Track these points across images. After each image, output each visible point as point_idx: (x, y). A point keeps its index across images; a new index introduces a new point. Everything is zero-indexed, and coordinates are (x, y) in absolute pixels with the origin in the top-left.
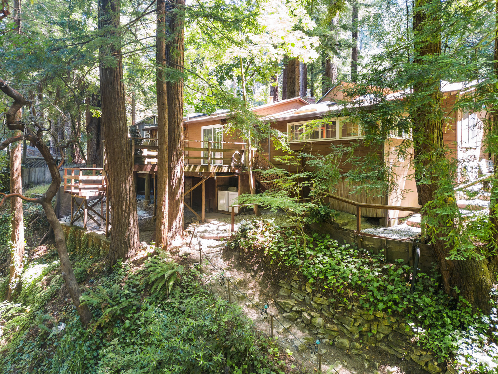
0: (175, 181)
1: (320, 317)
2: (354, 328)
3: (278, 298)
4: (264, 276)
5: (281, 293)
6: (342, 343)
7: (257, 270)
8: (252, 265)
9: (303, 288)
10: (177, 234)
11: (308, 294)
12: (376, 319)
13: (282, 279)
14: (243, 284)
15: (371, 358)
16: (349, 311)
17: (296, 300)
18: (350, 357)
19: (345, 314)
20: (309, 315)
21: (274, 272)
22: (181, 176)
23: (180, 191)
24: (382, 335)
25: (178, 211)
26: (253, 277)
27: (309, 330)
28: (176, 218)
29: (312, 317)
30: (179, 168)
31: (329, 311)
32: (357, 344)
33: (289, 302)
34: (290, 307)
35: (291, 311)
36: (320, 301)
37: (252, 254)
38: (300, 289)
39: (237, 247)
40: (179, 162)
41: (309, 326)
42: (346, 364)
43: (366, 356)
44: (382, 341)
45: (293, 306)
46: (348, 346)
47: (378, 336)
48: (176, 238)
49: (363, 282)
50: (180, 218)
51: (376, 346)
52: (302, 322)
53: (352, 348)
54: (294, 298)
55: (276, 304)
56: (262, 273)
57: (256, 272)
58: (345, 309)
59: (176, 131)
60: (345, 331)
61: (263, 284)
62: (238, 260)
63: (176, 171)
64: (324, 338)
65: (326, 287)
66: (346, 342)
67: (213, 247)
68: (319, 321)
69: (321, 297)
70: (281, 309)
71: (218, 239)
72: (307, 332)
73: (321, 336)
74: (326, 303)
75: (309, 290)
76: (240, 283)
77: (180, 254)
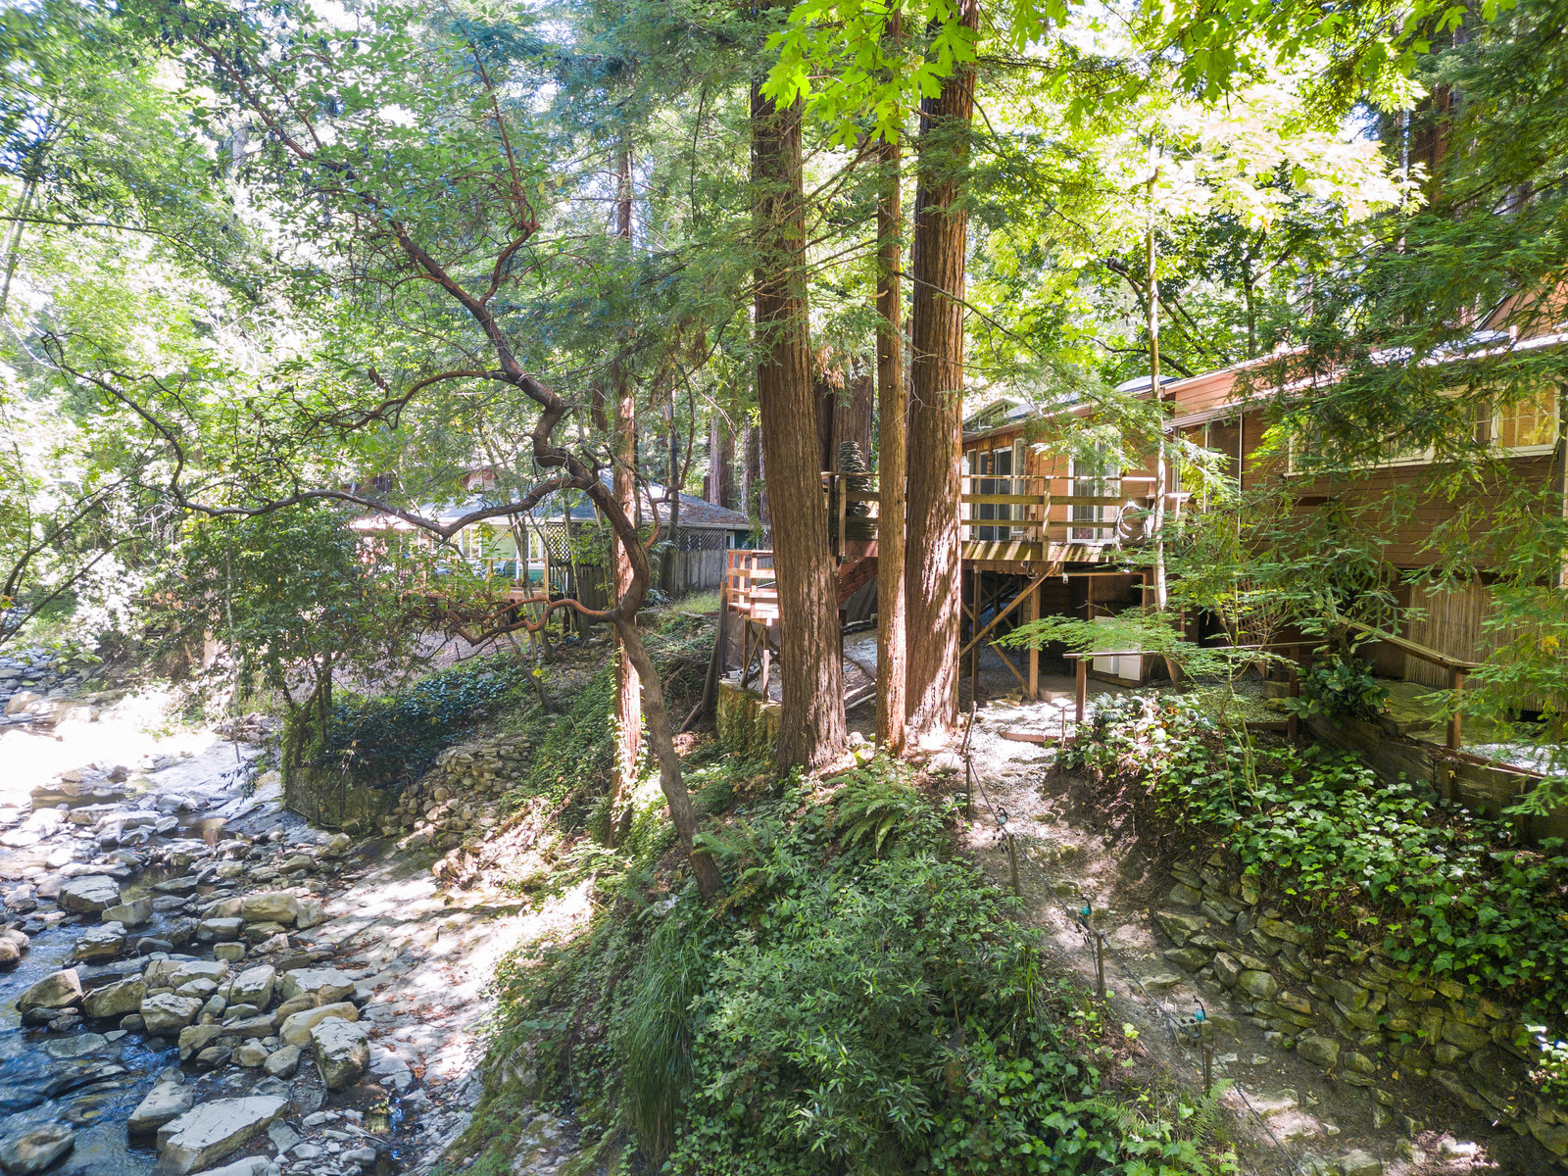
0: (931, 584)
1: (1267, 971)
2: (1364, 1015)
3: (1161, 908)
4: (1137, 847)
5: (1175, 897)
6: (1317, 1047)
7: (1121, 829)
8: (1109, 816)
9: (1233, 890)
10: (937, 720)
11: (1247, 908)
12: (1440, 1002)
13: (1182, 860)
14: (1076, 860)
15: (1397, 1103)
16: (1354, 965)
17: (1211, 920)
18: (1332, 1087)
19: (1340, 972)
20: (1237, 961)
21: (1163, 841)
22: (950, 571)
23: (945, 610)
24: (1454, 1052)
25: (939, 660)
26: (1109, 845)
27: (1233, 1001)
28: (933, 678)
29: (1244, 969)
30: (945, 550)
31: (1297, 959)
32: (1361, 1059)
33: (1187, 921)
34: (1187, 933)
35: (1189, 945)
36: (1276, 929)
37: (1111, 789)
38: (1223, 891)
39: (1079, 766)
40: (946, 534)
41: (1232, 989)
42: (1312, 1101)
43: (1382, 1095)
44: (1452, 1067)
45: (1196, 933)
46: (1333, 1057)
47: (1438, 1051)
48: (933, 730)
49: (1408, 890)
50: (945, 680)
51: (1428, 1078)
52: (1214, 977)
53: (1346, 1067)
54: (1205, 914)
55: (1154, 923)
56: (1135, 839)
57: (1117, 835)
58: (1344, 961)
59: (940, 452)
60: (1337, 1020)
61: (1129, 868)
62: (1078, 799)
63: (936, 558)
64: (1269, 1029)
65: (1291, 891)
66: (1330, 1048)
67: (1025, 762)
68: (1262, 980)
69: (1280, 919)
70: (1164, 935)
71: (1041, 743)
72: (1226, 1005)
73: (1263, 1023)
74: (1292, 937)
75: (1250, 898)
76: (1069, 855)
77: (932, 769)
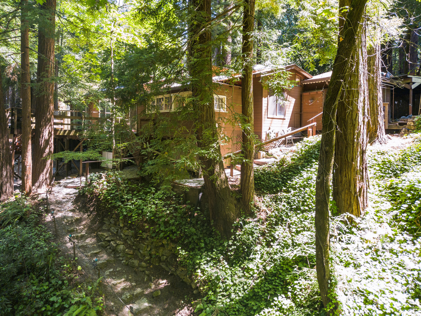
0: (42, 142)
1: (123, 244)
2: (146, 252)
3: (100, 231)
4: (96, 215)
5: (104, 228)
6: (133, 263)
7: (93, 211)
8: (89, 208)
9: (118, 224)
10: (44, 184)
11: (121, 228)
12: (163, 245)
13: (106, 217)
14: (78, 221)
15: (150, 274)
16: (144, 239)
17: (112, 233)
18: (136, 272)
19: (140, 242)
20: (116, 243)
21: (103, 213)
22: (49, 138)
23: (47, 150)
24: (165, 257)
25: (45, 166)
26: (88, 216)
27: (115, 254)
28: (43, 171)
29: (118, 245)
30: (47, 132)
31: (131, 240)
32: (143, 264)
33: (105, 234)
34: (104, 237)
35: (104, 240)
36: (127, 232)
37: (91, 200)
38: (115, 224)
39: (84, 194)
40: (48, 127)
41: (115, 251)
42: (130, 278)
43: (147, 272)
44: (164, 261)
45: (107, 237)
46: (137, 265)
47: (162, 258)
48: (43, 187)
49: (156, 218)
50: (47, 172)
51: (159, 265)
52: (110, 248)
53: (140, 267)
54: (111, 231)
55: (97, 236)
56: (95, 213)
57: (91, 212)
58: (142, 239)
60: (139, 254)
61: (93, 222)
62: (82, 203)
63: (44, 134)
64: (123, 260)
65: (130, 222)
66: (136, 262)
67: (70, 194)
68: (121, 247)
69: (127, 230)
70: (99, 239)
71: (75, 188)
72: (112, 255)
73: (121, 259)
74: (130, 234)
75: (122, 225)
77: (39, 199)
